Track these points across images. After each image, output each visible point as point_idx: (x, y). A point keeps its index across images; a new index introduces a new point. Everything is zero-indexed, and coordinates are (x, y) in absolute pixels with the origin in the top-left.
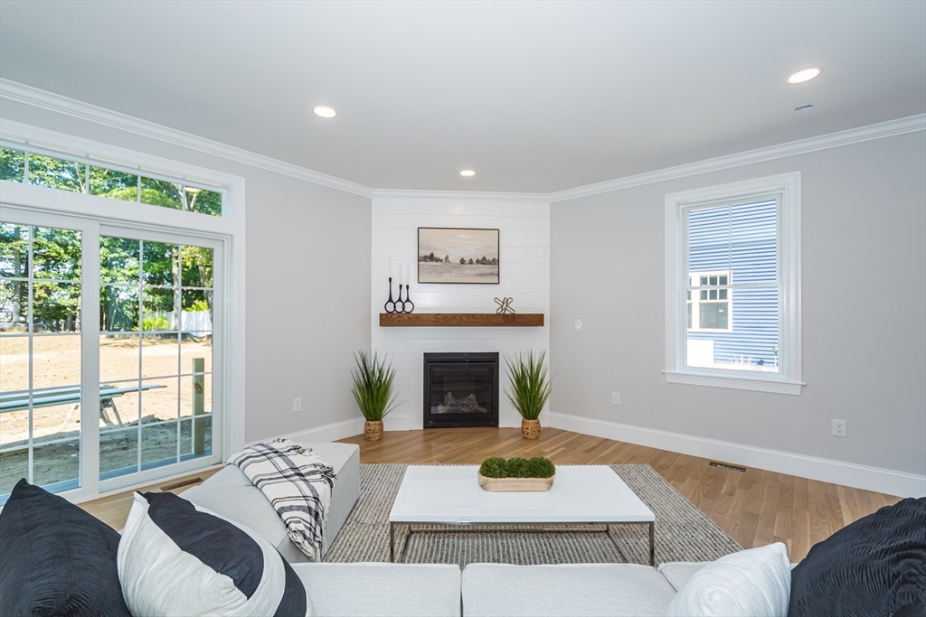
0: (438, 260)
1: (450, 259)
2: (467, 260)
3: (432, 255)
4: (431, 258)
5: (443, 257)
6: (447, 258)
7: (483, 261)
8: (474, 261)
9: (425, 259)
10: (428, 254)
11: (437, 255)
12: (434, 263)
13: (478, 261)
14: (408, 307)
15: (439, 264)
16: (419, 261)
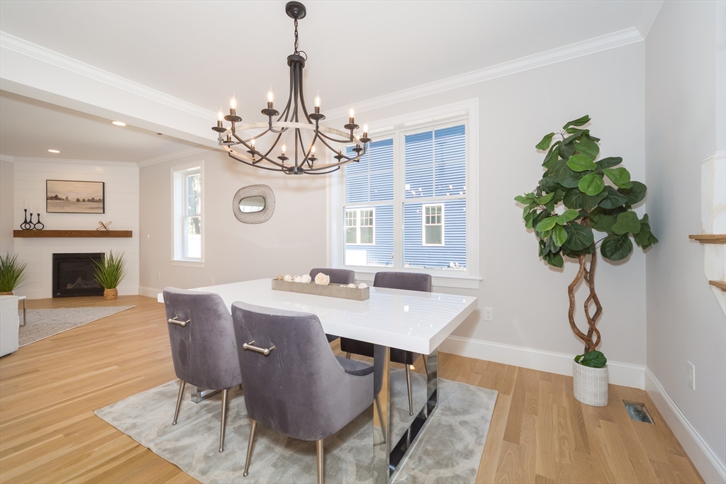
0: (60, 199)
1: (69, 198)
2: (81, 199)
3: (56, 196)
4: (56, 198)
5: (64, 197)
6: (67, 198)
7: (93, 200)
8: (86, 200)
9: (52, 198)
10: (54, 195)
11: (59, 196)
12: (58, 201)
13: (89, 200)
14: (39, 227)
15: (61, 201)
16: (47, 199)
